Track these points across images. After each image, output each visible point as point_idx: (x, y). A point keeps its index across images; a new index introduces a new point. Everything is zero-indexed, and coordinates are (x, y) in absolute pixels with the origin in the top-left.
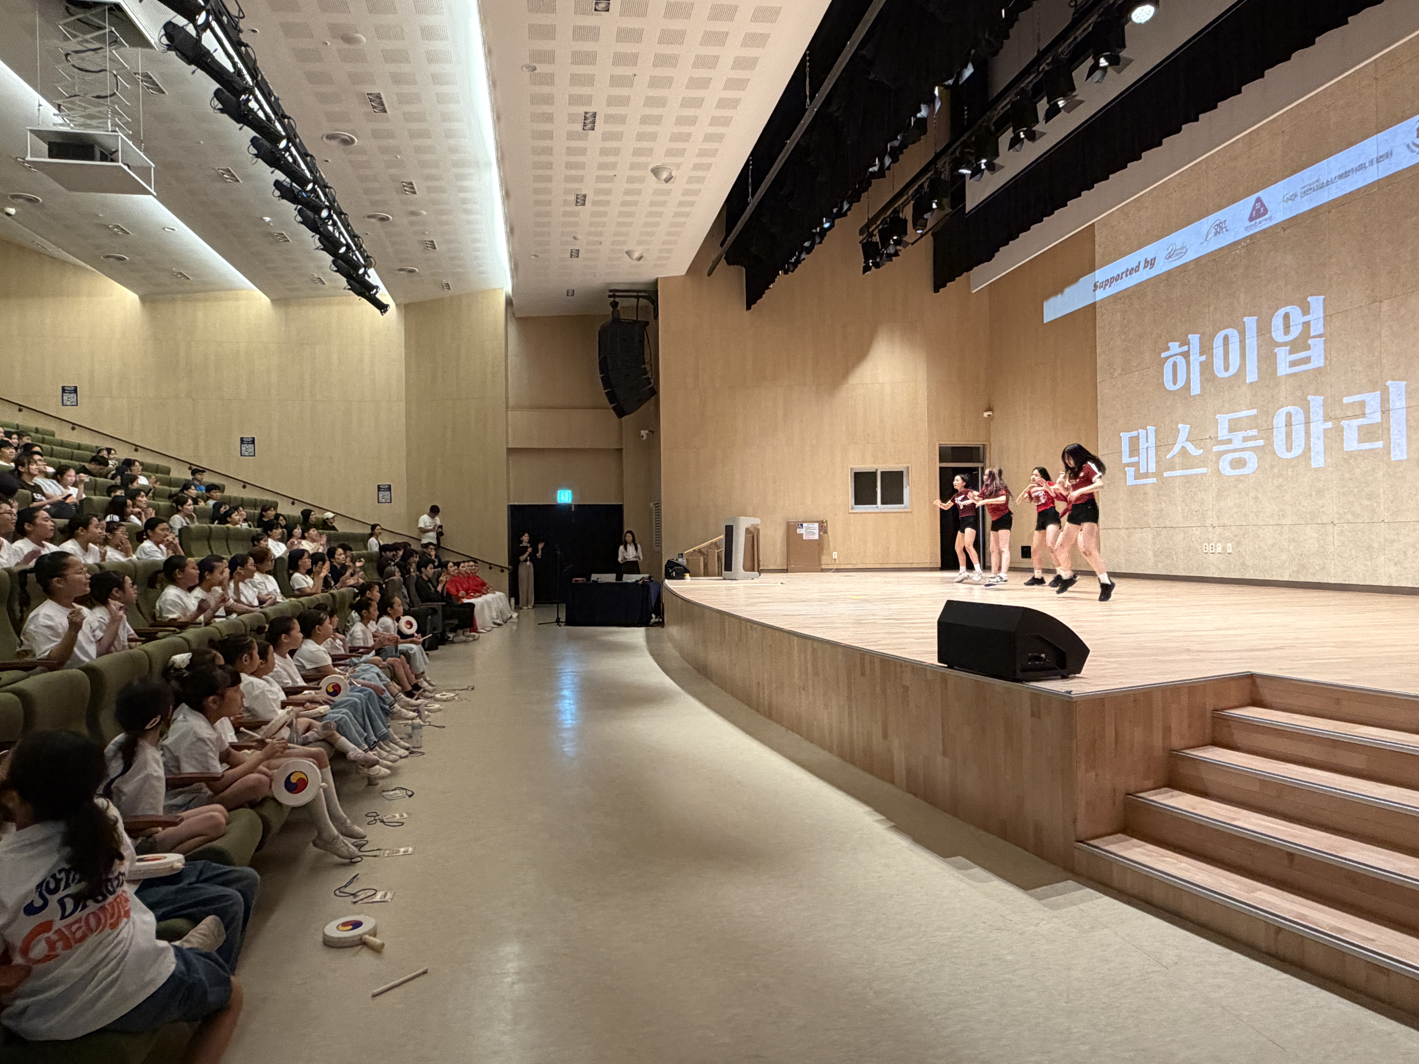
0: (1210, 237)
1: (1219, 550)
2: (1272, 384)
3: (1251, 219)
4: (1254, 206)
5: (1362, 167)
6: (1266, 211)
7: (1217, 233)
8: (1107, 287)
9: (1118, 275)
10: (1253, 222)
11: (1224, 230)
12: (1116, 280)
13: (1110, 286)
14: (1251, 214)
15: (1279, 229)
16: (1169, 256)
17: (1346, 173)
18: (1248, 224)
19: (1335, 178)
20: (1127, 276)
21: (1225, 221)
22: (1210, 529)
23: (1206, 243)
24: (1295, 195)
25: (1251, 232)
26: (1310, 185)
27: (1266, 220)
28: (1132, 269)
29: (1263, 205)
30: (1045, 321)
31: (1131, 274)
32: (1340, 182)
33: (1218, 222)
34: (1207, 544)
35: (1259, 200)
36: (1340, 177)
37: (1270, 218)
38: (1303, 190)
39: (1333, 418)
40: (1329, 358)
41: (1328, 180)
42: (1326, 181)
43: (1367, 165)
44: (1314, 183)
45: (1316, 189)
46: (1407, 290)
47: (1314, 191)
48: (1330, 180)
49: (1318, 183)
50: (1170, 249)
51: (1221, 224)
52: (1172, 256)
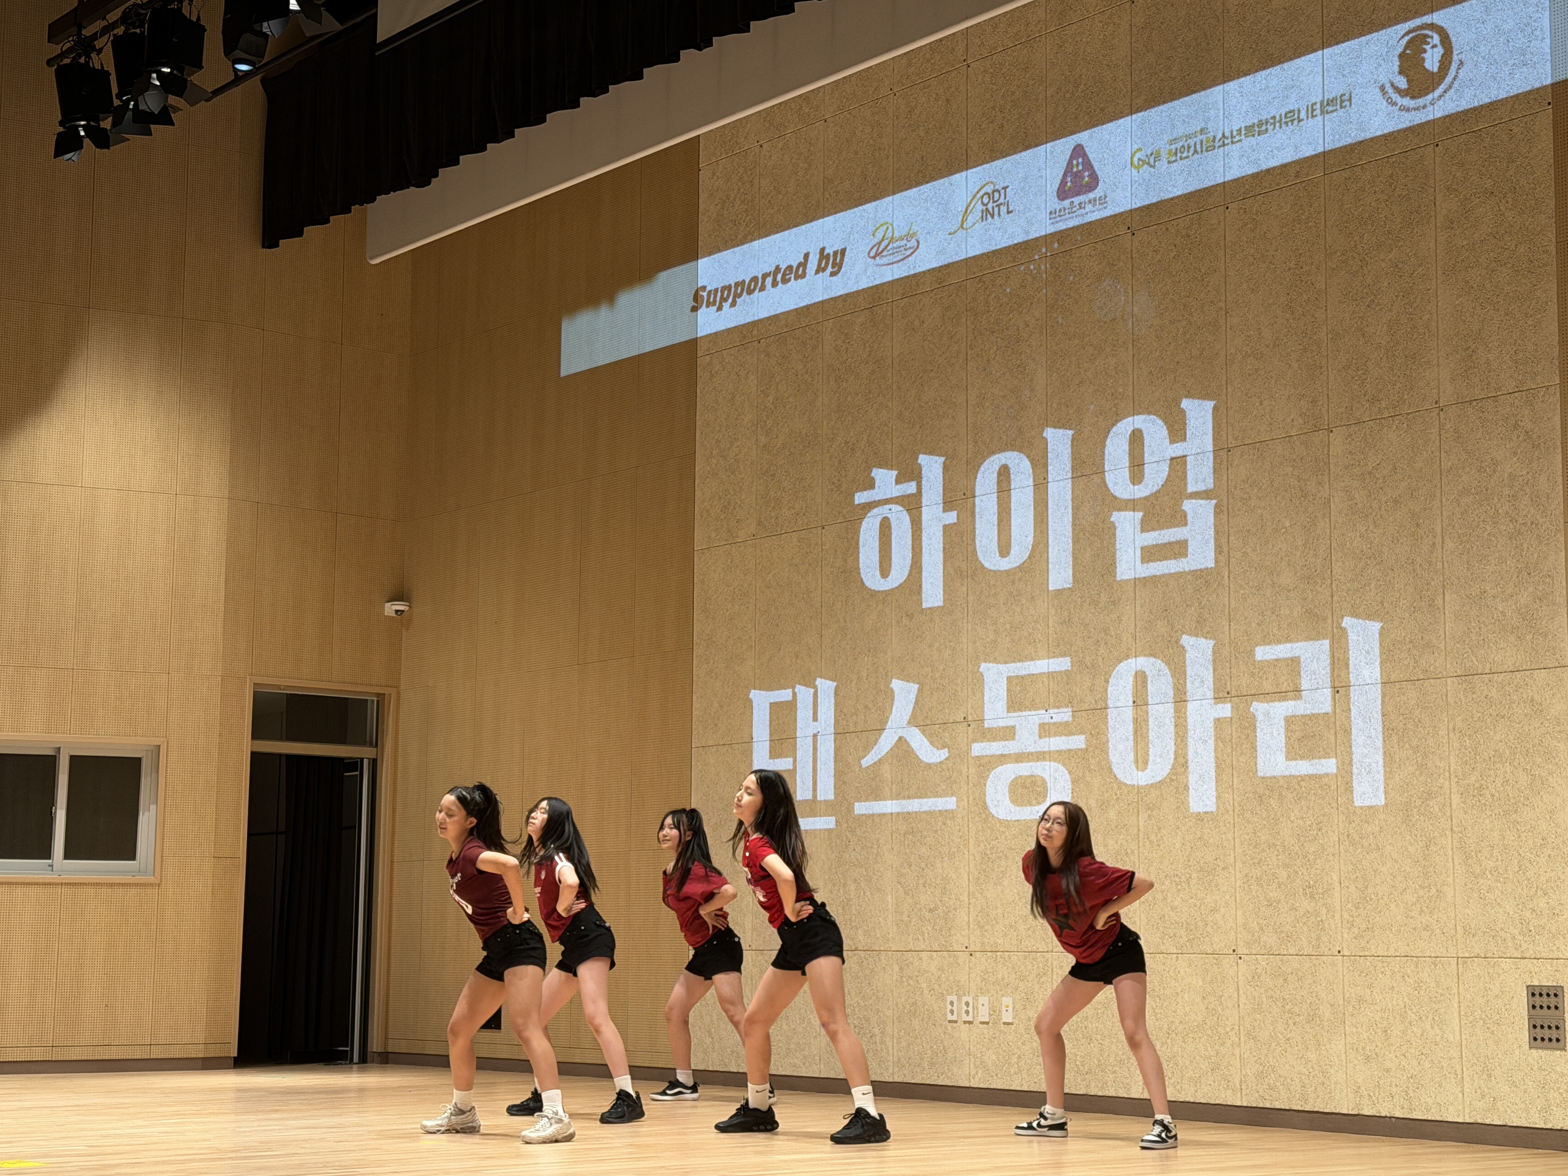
0: (970, 220)
1: (984, 1014)
2: (1104, 598)
3: (1063, 193)
4: (1070, 162)
5: (1291, 117)
6: (1094, 180)
7: (987, 214)
8: (726, 306)
9: (755, 279)
10: (1067, 203)
11: (1003, 209)
12: (750, 292)
13: (733, 304)
14: (1063, 182)
15: (1123, 230)
16: (877, 253)
17: (1260, 124)
18: (1055, 204)
19: (1240, 130)
20: (775, 284)
21: (1005, 188)
22: (963, 957)
23: (961, 233)
24: (1157, 156)
25: (1061, 226)
26: (1188, 137)
27: (1092, 202)
28: (790, 267)
29: (1088, 165)
30: (564, 373)
31: (785, 281)
32: (1248, 142)
33: (989, 189)
34: (954, 998)
35: (1079, 151)
36: (1250, 130)
37: (1103, 200)
38: (1173, 147)
39: (1233, 693)
40: (1225, 549)
41: (1223, 134)
42: (1220, 136)
43: (1303, 115)
44: (1195, 134)
45: (1199, 149)
46: (1380, 411)
47: (1196, 151)
48: (1227, 134)
49: (1204, 137)
50: (879, 235)
51: (996, 195)
52: (882, 252)
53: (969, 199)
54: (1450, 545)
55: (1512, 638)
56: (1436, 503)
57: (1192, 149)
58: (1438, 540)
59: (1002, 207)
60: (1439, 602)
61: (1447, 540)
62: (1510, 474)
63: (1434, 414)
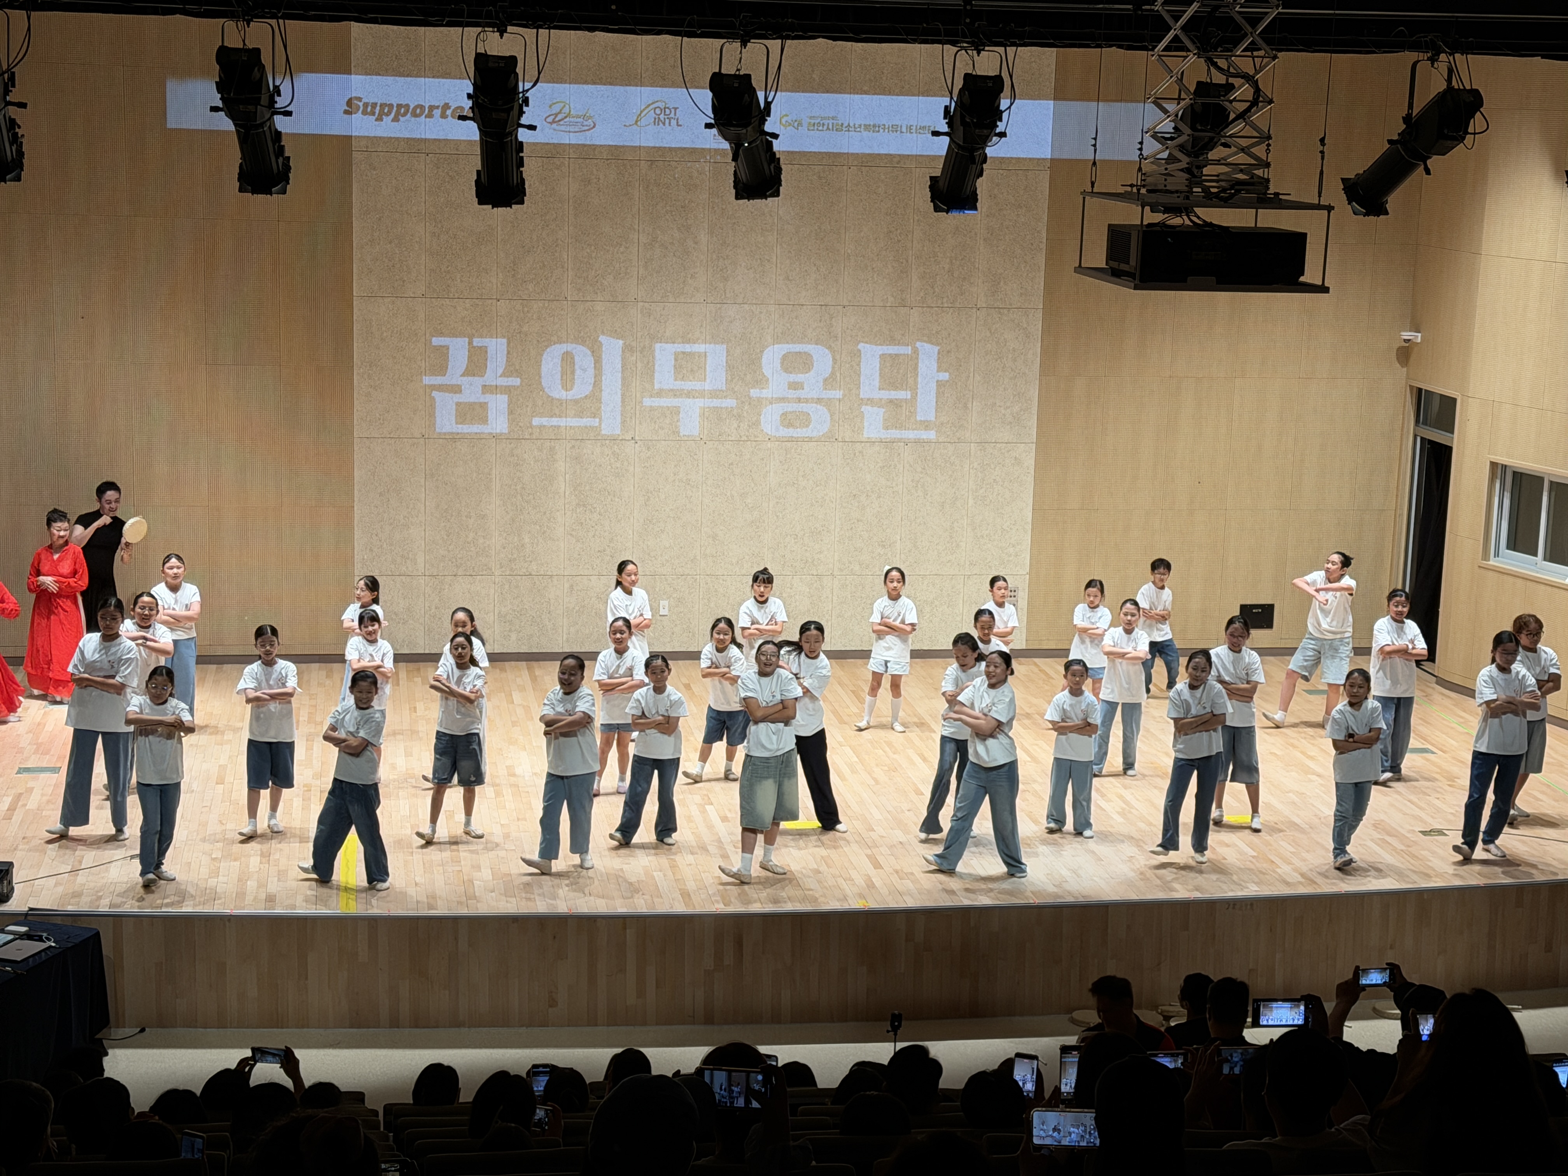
0: (643, 122)
5: (895, 128)
7: (657, 121)
11: (674, 122)
16: (553, 121)
17: (874, 126)
19: (860, 126)
20: (444, 116)
21: (676, 109)
23: (635, 127)
24: (800, 124)
26: (823, 118)
30: (171, 125)
32: (865, 134)
33: (662, 105)
36: (867, 127)
38: (813, 121)
41: (849, 125)
42: (846, 124)
43: (904, 130)
44: (828, 118)
45: (831, 127)
46: (942, 303)
47: (828, 129)
48: (851, 125)
49: (835, 122)
50: (556, 109)
51: (668, 111)
52: (560, 121)
53: (643, 108)
55: (1008, 427)
56: (972, 356)
57: (825, 127)
59: (672, 121)
62: (1013, 348)
63: (974, 310)
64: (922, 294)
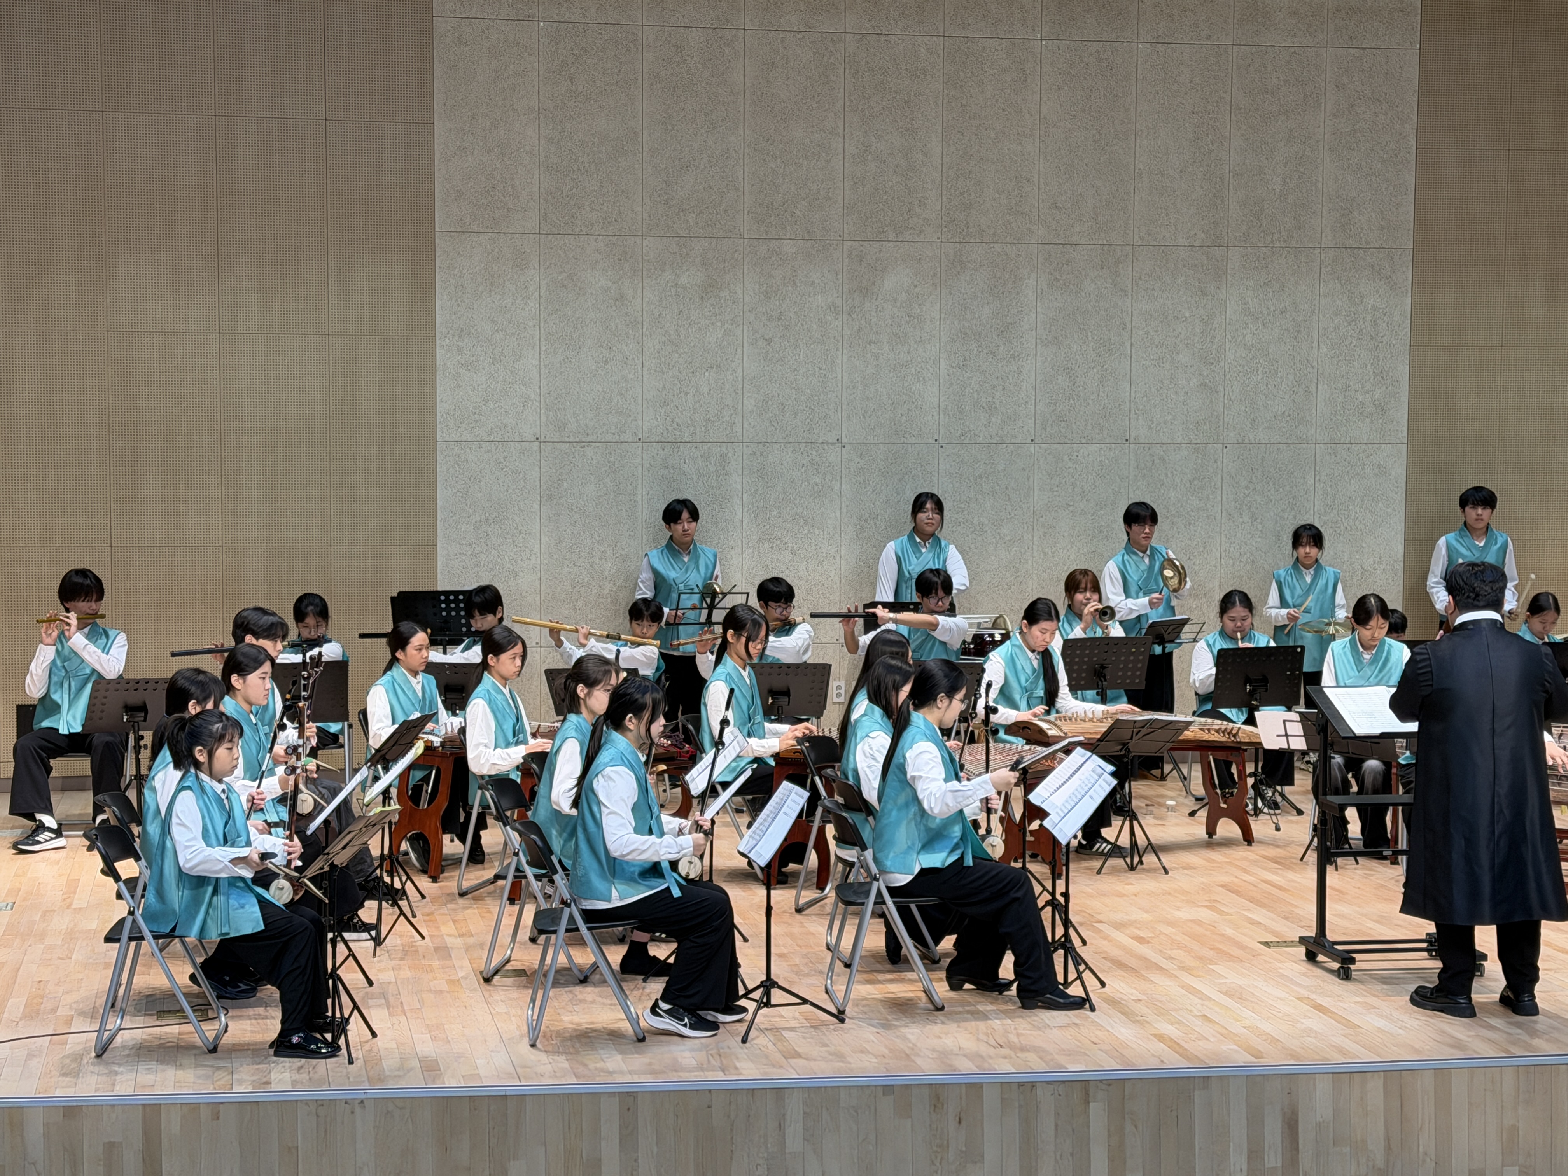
39: (1132, 440)
40: (1129, 326)
46: (1272, 241)
54: (1324, 349)
55: (1368, 420)
56: (1315, 318)
58: (1315, 344)
60: (1314, 390)
61: (1321, 345)
62: (1373, 306)
63: (1317, 251)
64: (1244, 228)
